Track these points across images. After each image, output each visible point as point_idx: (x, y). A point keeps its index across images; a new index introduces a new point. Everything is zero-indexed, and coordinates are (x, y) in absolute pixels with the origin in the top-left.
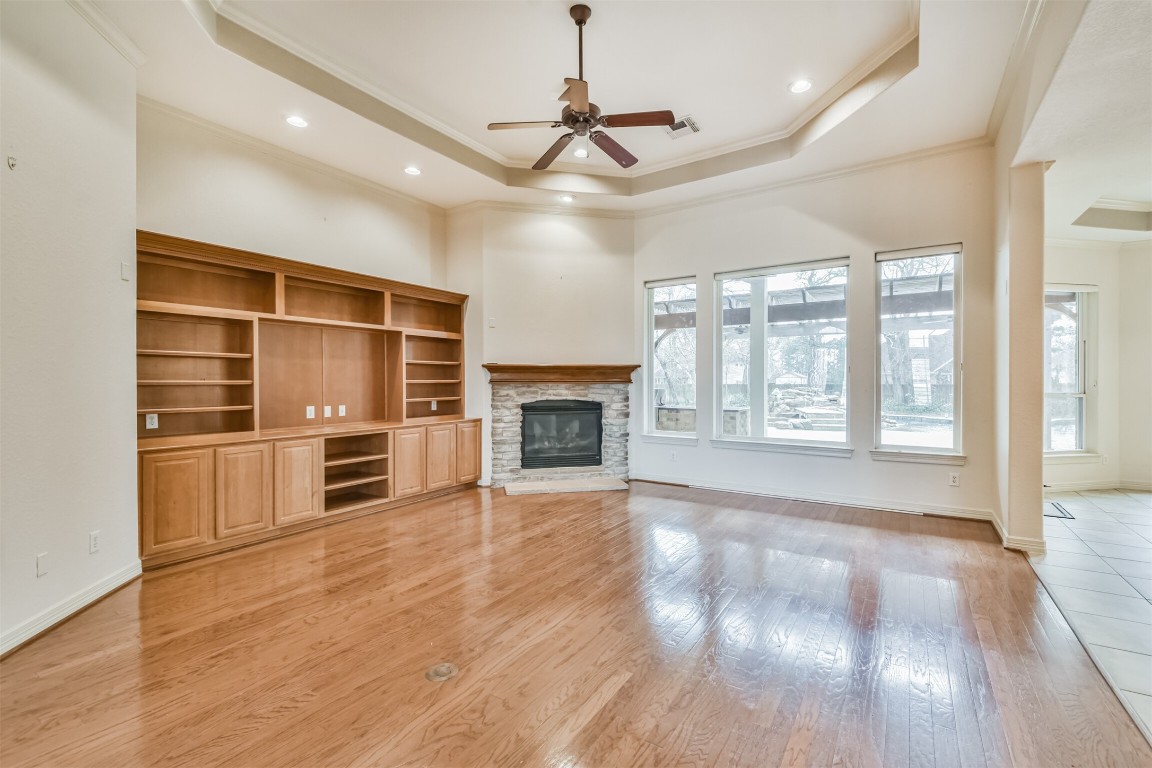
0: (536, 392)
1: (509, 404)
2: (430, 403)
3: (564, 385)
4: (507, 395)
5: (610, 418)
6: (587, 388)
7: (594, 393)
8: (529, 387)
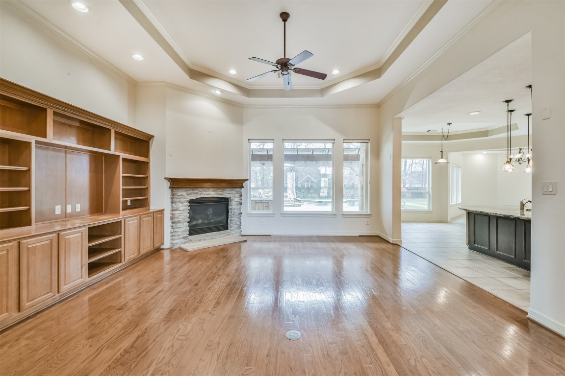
0: (197, 193)
1: (182, 200)
2: (126, 201)
3: (211, 189)
4: (182, 195)
5: (233, 206)
6: (223, 190)
7: (226, 194)
8: (193, 190)
